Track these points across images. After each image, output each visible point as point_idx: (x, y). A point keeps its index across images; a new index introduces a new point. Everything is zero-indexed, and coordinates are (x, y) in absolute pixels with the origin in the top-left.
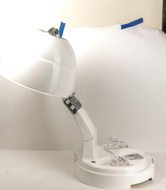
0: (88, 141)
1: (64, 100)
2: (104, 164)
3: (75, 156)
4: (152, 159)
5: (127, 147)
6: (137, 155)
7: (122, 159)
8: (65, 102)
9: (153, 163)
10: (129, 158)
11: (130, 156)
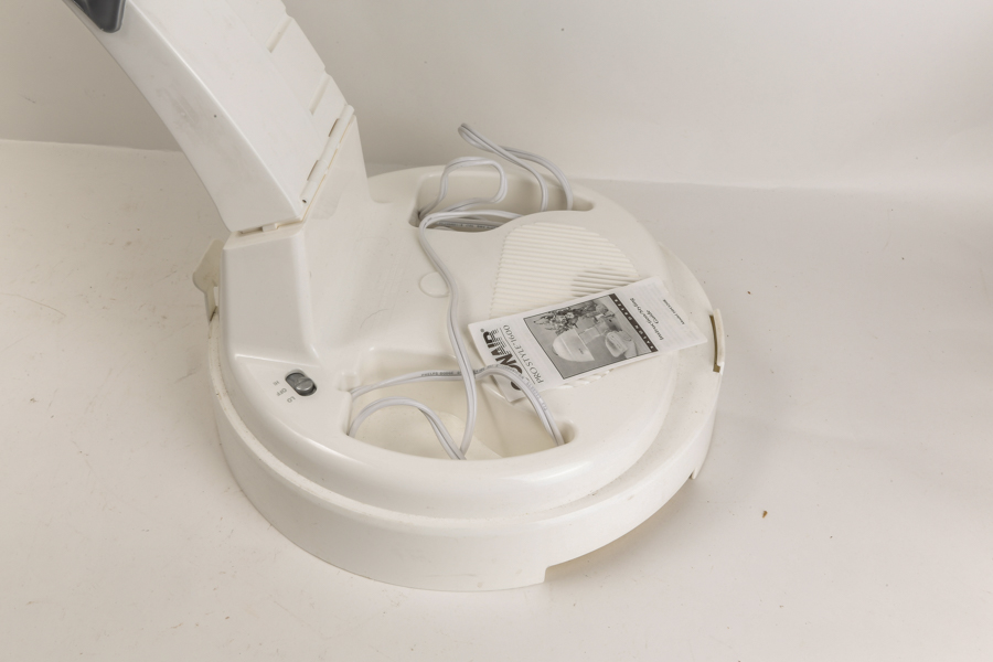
0: (260, 229)
3: (202, 295)
4: (712, 318)
5: (561, 202)
6: (613, 308)
9: (717, 369)
10: (561, 345)
11: (568, 324)
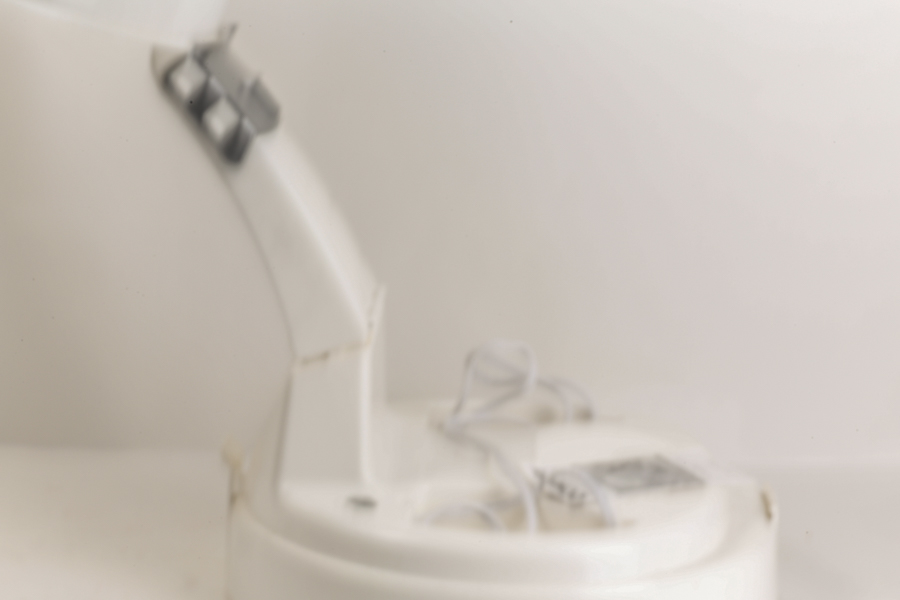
0: (326, 355)
1: (163, 62)
2: (442, 517)
7: (561, 487)
8: (166, 82)
9: (769, 516)
